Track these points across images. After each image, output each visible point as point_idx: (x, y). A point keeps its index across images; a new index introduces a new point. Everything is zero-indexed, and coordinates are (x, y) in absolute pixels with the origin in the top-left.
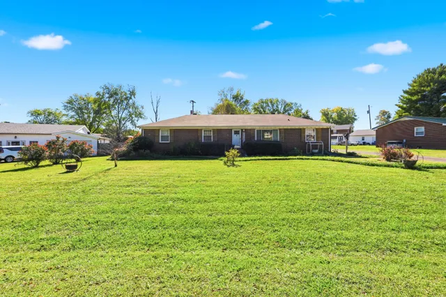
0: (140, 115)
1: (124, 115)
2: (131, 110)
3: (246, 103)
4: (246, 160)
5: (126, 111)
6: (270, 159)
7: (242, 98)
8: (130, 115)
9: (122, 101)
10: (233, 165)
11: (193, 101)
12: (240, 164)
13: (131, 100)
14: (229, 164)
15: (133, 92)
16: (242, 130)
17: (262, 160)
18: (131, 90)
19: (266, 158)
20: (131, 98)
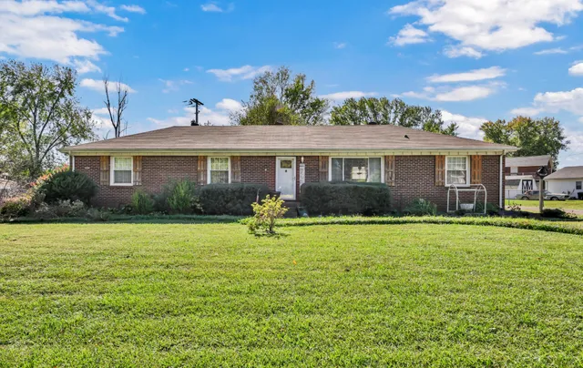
0: (82, 131)
1: (46, 132)
2: (62, 120)
3: (317, 105)
4: (302, 225)
5: (51, 124)
6: (360, 223)
7: (306, 96)
8: (61, 133)
9: (42, 101)
10: (272, 233)
11: (196, 101)
12: (287, 233)
13: (62, 100)
14: (260, 231)
15: (66, 83)
16: (298, 158)
17: (341, 223)
18: (63, 77)
19: (349, 219)
20: (62, 95)
